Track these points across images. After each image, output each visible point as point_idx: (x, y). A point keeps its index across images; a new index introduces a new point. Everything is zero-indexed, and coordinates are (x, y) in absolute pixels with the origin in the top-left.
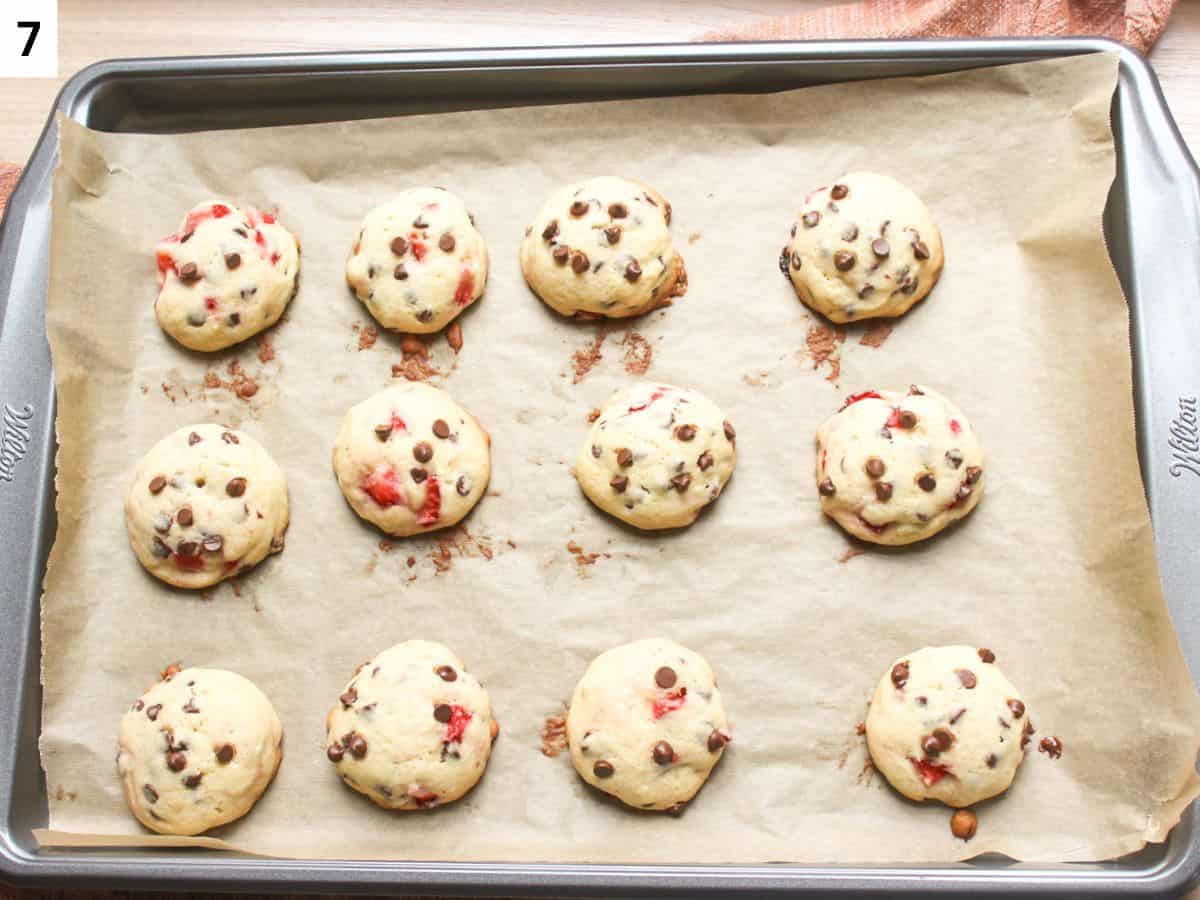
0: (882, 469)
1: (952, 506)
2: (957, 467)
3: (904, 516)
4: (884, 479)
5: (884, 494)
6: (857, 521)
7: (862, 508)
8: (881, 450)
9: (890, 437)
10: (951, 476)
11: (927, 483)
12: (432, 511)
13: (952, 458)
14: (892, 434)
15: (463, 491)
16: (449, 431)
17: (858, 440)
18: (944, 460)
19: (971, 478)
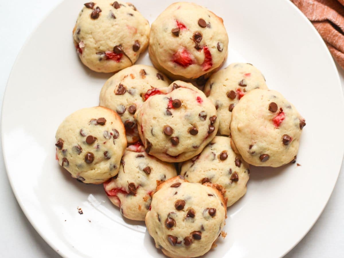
0: (172, 130)
1: (206, 138)
2: (205, 119)
3: (187, 149)
4: (174, 135)
5: (175, 142)
6: (166, 156)
7: (167, 150)
8: (169, 121)
9: (171, 114)
10: (203, 125)
11: (193, 132)
12: (209, 63)
13: (202, 116)
14: (172, 113)
15: (221, 49)
16: (206, 23)
17: (157, 119)
18: (199, 118)
19: (213, 122)
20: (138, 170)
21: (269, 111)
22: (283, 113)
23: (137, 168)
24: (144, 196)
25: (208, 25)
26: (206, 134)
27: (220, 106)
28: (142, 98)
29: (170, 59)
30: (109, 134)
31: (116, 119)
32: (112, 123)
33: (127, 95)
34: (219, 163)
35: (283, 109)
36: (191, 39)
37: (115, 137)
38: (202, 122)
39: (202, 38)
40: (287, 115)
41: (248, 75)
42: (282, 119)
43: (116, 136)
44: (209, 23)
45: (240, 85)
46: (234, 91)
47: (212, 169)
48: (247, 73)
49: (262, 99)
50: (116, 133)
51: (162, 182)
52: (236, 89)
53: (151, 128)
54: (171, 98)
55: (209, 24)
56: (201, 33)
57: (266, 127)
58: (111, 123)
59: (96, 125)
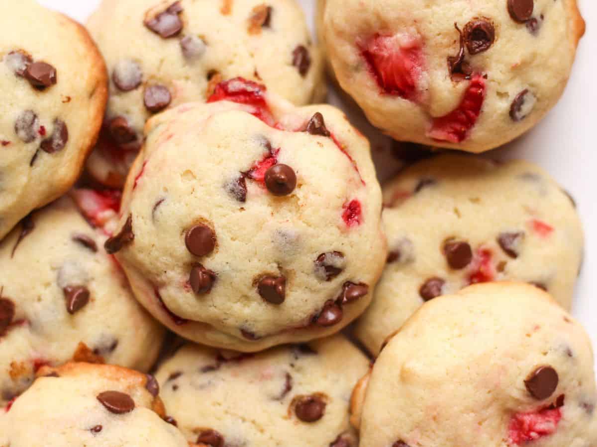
0: (212, 244)
2: (329, 279)
3: (220, 321)
7: (163, 285)
8: (223, 216)
9: (243, 199)
10: (313, 291)
11: (271, 292)
12: (458, 127)
13: (326, 265)
14: (248, 196)
15: (518, 115)
16: (532, 10)
17: (194, 182)
18: (313, 265)
19: (345, 299)
20: (51, 276)
21: (522, 386)
22: (559, 416)
23: (53, 269)
24: (19, 359)
25: (535, 20)
26: (303, 320)
27: (403, 259)
28: (209, 85)
29: (358, 39)
30: (36, 128)
31: (91, 94)
32: (69, 99)
33: (173, 46)
34: (285, 418)
35: (565, 402)
36: (457, 28)
37: (47, 146)
38: (313, 281)
39: (488, 47)
40: (563, 428)
41: (542, 228)
42: (542, 433)
43: (54, 145)
44: (542, 17)
45: (502, 242)
46: (473, 246)
47: (253, 422)
48: (546, 220)
49: (528, 335)
50: (58, 135)
51: (94, 357)
52: (480, 245)
53: (161, 194)
54: (278, 150)
55: (539, 19)
56: (496, 31)
57: (480, 424)
58: (66, 99)
59: (18, 75)
